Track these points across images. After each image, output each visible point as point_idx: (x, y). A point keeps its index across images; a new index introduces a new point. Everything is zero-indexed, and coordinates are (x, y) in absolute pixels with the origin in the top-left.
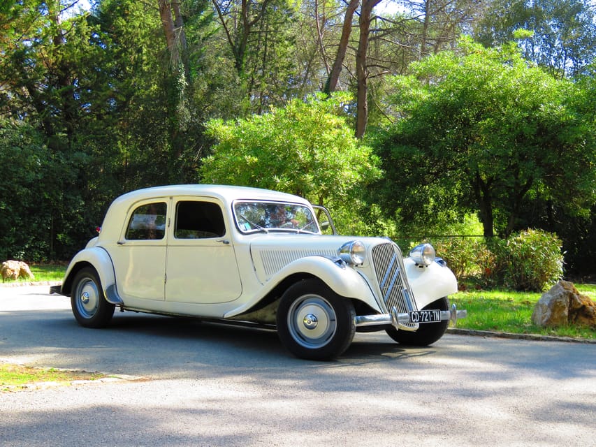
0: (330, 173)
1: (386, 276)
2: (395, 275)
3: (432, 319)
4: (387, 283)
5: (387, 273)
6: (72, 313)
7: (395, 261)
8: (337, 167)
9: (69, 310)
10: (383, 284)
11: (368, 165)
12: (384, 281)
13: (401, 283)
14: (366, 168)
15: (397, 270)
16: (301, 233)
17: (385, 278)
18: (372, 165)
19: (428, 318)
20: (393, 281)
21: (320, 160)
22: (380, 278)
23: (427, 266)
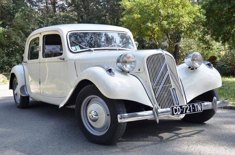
0: (176, 19)
1: (158, 78)
2: (165, 78)
3: (194, 110)
4: (158, 84)
5: (159, 76)
6: (13, 97)
7: (166, 66)
8: (180, 16)
9: (12, 97)
10: (155, 85)
11: (199, 14)
12: (156, 82)
13: (169, 82)
14: (198, 16)
15: (167, 74)
16: (119, 50)
17: (157, 80)
18: (200, 14)
19: (190, 110)
20: (163, 82)
21: (171, 13)
22: (153, 80)
23: (196, 69)
